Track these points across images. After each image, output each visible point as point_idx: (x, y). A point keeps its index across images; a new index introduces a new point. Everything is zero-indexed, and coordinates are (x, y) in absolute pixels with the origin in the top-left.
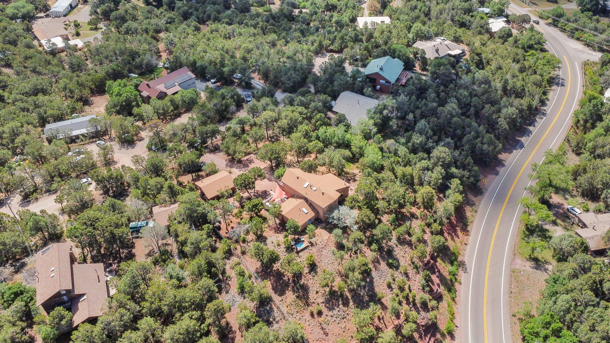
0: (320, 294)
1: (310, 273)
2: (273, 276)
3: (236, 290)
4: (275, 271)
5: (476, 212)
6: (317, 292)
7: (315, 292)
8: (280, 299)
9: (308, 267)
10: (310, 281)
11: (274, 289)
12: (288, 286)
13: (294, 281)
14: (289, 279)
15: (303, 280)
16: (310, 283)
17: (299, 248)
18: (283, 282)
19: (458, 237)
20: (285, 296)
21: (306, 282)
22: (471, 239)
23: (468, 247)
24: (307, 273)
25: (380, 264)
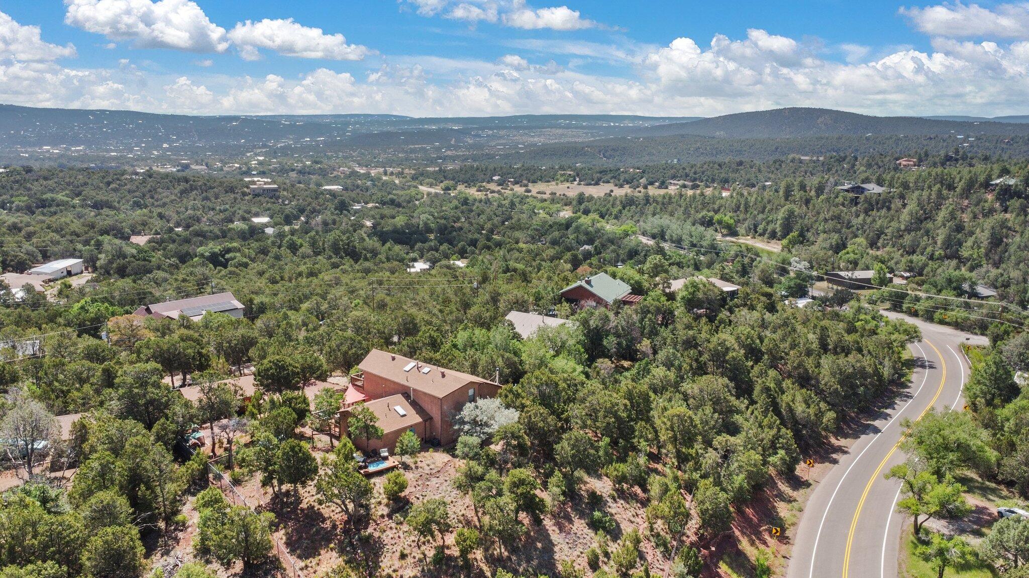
0: (410, 560)
1: (390, 516)
2: (297, 520)
3: (190, 549)
4: (302, 510)
5: (801, 510)
6: (403, 556)
7: (398, 554)
8: (302, 564)
9: (387, 505)
10: (388, 532)
11: (288, 544)
12: (329, 541)
13: (346, 531)
14: (334, 527)
15: (370, 530)
16: (387, 537)
17: (372, 469)
18: (318, 532)
19: (765, 543)
20: (314, 561)
21: (376, 534)
22: (795, 550)
23: (792, 563)
24: (382, 516)
25: (571, 521)
